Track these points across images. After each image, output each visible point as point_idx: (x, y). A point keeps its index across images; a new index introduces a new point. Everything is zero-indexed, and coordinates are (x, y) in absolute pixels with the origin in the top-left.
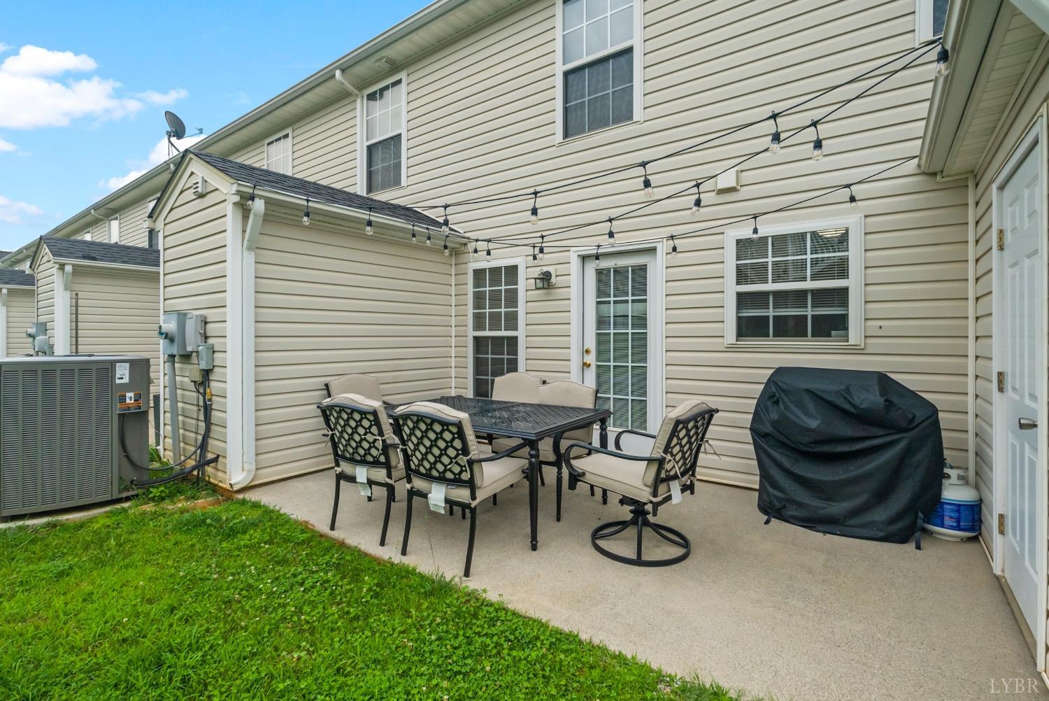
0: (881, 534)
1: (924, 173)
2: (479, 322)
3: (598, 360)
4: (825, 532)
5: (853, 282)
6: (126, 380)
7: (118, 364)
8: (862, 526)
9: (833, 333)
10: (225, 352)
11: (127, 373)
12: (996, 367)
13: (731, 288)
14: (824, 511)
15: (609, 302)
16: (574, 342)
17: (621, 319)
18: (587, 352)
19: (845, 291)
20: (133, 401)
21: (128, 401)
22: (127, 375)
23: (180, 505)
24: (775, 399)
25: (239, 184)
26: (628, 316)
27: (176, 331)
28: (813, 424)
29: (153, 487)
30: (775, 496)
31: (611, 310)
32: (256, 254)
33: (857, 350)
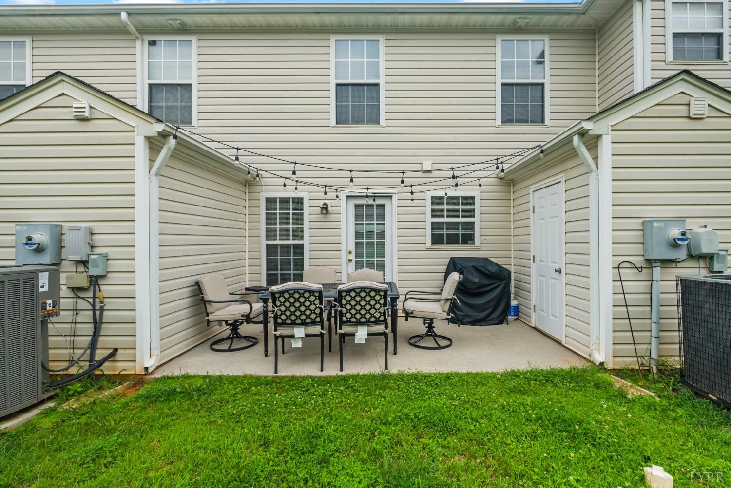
0: (496, 322)
1: (498, 178)
2: (270, 234)
3: (356, 257)
4: (480, 326)
5: (476, 220)
6: (46, 289)
7: (40, 274)
8: (491, 320)
9: (469, 241)
10: (135, 259)
11: (47, 281)
12: (532, 254)
13: (429, 220)
14: (479, 317)
15: (363, 224)
16: (343, 247)
17: (370, 234)
18: (350, 253)
19: (473, 223)
20: (51, 308)
21: (48, 308)
22: (47, 283)
23: (106, 393)
24: (461, 271)
25: (167, 125)
26: (374, 232)
27: (49, 241)
28: (476, 280)
29: (69, 385)
30: (460, 315)
31: (365, 229)
32: (159, 179)
33: (478, 249)
